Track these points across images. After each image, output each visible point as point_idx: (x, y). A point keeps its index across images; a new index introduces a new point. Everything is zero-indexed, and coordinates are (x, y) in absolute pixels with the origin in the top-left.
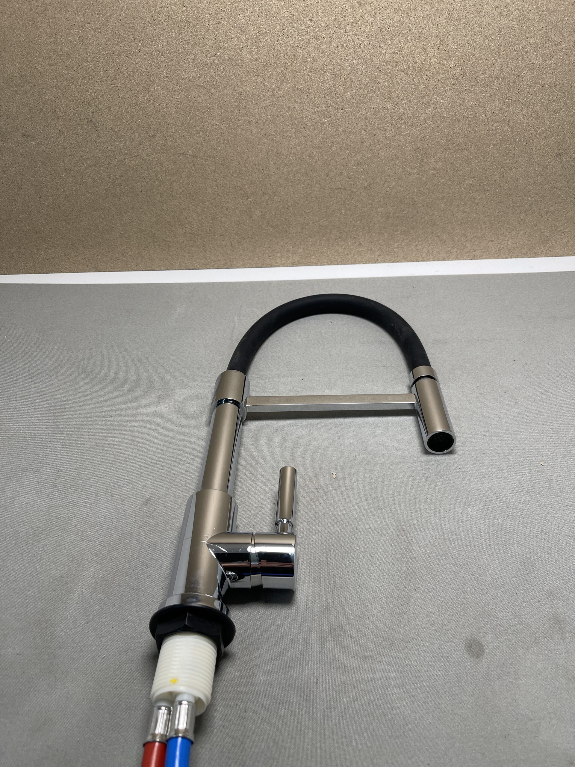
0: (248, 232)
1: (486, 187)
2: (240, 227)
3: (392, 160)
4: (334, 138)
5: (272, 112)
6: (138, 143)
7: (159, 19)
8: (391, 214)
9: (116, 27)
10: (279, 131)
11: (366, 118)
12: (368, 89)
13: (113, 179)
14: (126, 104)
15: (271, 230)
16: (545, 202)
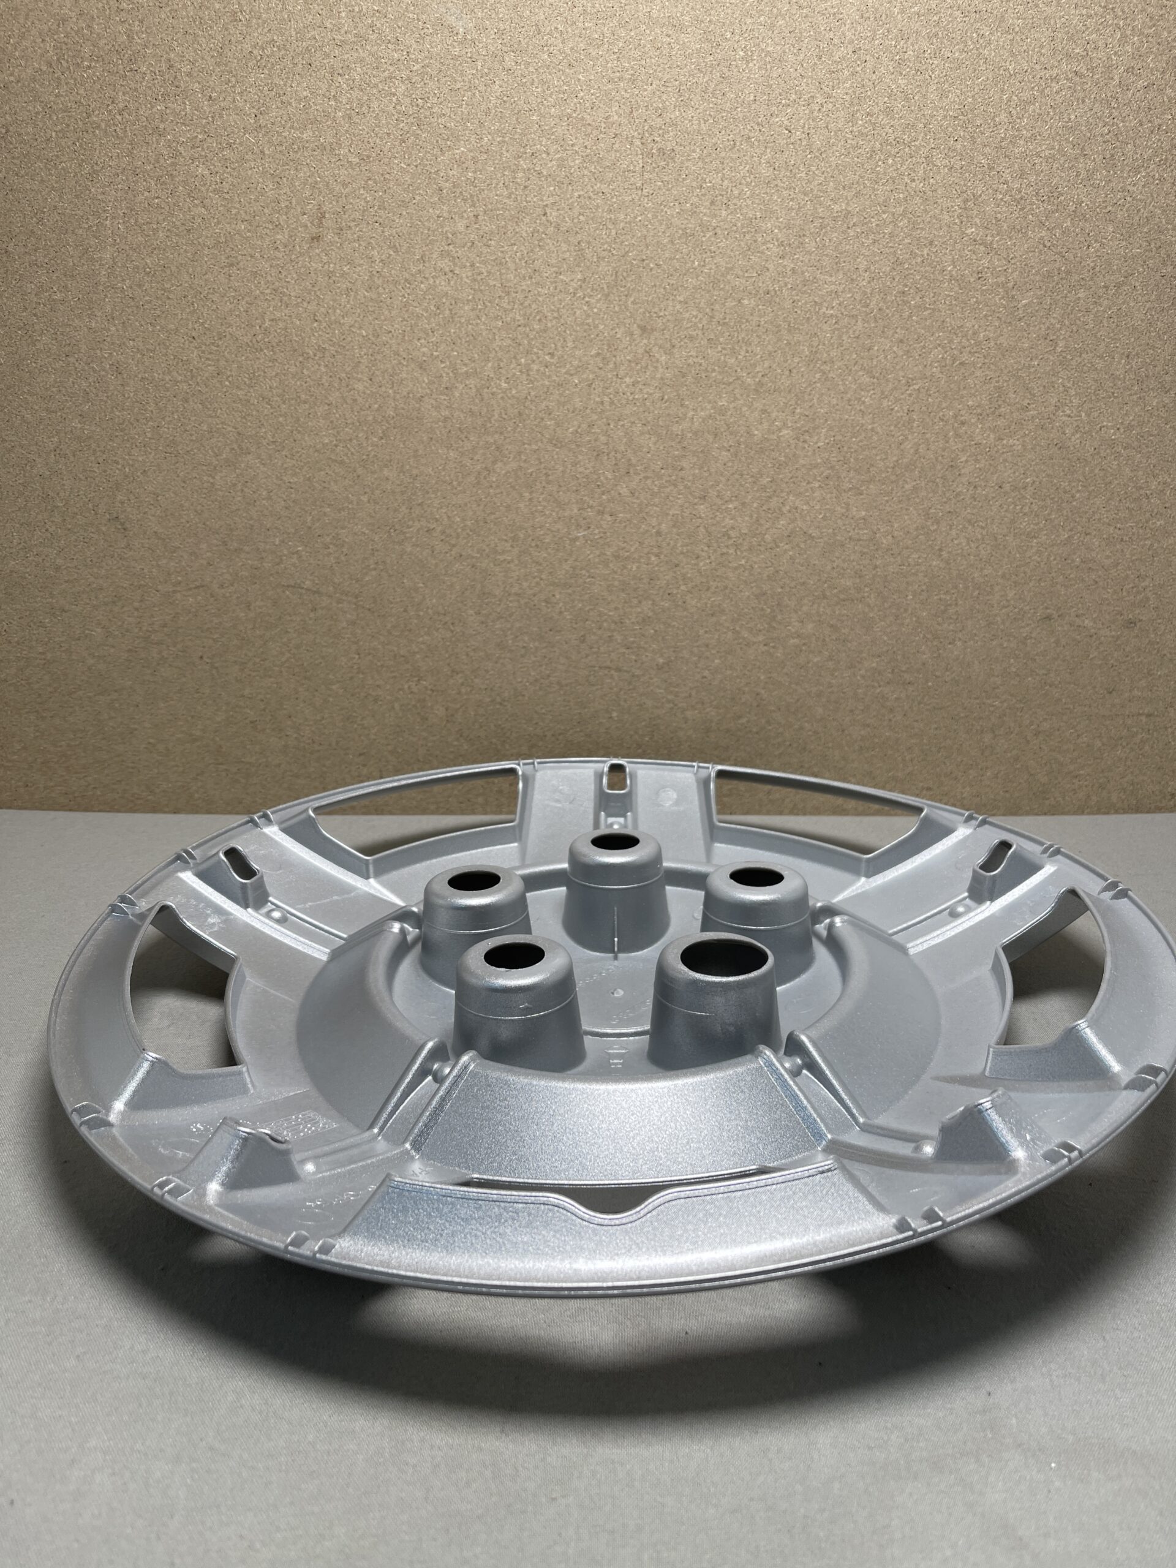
0: (417, 750)
1: (906, 676)
2: (401, 739)
3: (712, 615)
4: (597, 568)
5: (475, 513)
6: (204, 562)
7: (266, 340)
8: (713, 724)
9: (183, 349)
10: (487, 551)
11: (659, 533)
12: (662, 479)
13: (148, 631)
14: (189, 489)
15: (466, 747)
16: (1031, 712)
